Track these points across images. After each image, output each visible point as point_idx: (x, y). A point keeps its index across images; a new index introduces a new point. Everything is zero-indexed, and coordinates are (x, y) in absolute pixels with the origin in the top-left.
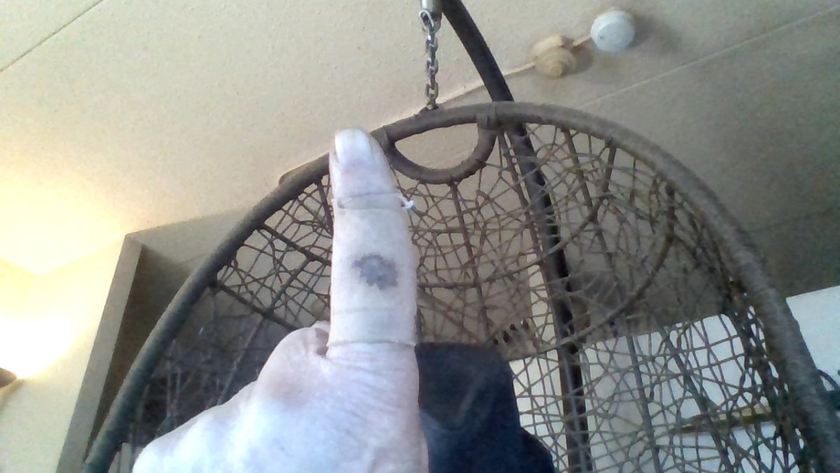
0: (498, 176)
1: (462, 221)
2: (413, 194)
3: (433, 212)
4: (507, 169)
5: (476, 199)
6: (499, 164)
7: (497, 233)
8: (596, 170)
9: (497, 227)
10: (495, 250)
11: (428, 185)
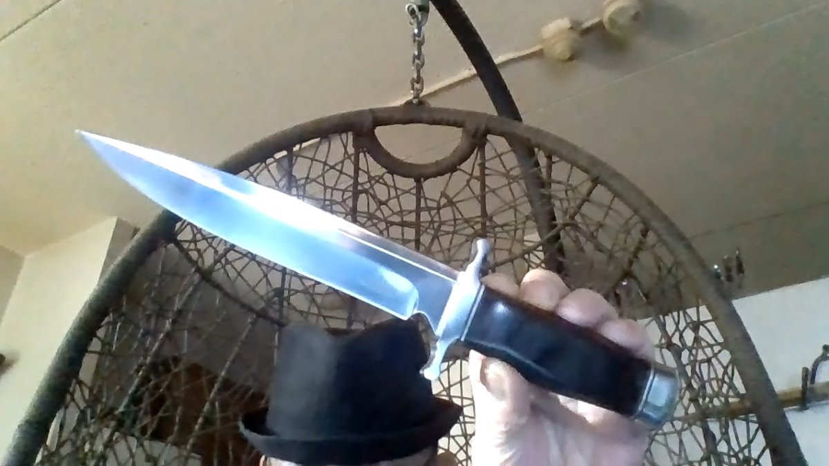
0: (465, 183)
1: (418, 216)
2: (378, 181)
3: (393, 203)
4: (476, 178)
5: (440, 200)
6: (470, 172)
7: (451, 235)
8: (568, 200)
9: (451, 229)
10: (442, 251)
11: (394, 175)
